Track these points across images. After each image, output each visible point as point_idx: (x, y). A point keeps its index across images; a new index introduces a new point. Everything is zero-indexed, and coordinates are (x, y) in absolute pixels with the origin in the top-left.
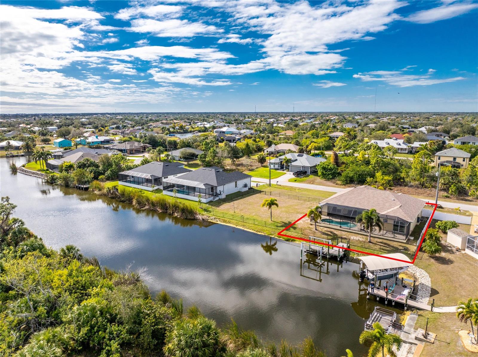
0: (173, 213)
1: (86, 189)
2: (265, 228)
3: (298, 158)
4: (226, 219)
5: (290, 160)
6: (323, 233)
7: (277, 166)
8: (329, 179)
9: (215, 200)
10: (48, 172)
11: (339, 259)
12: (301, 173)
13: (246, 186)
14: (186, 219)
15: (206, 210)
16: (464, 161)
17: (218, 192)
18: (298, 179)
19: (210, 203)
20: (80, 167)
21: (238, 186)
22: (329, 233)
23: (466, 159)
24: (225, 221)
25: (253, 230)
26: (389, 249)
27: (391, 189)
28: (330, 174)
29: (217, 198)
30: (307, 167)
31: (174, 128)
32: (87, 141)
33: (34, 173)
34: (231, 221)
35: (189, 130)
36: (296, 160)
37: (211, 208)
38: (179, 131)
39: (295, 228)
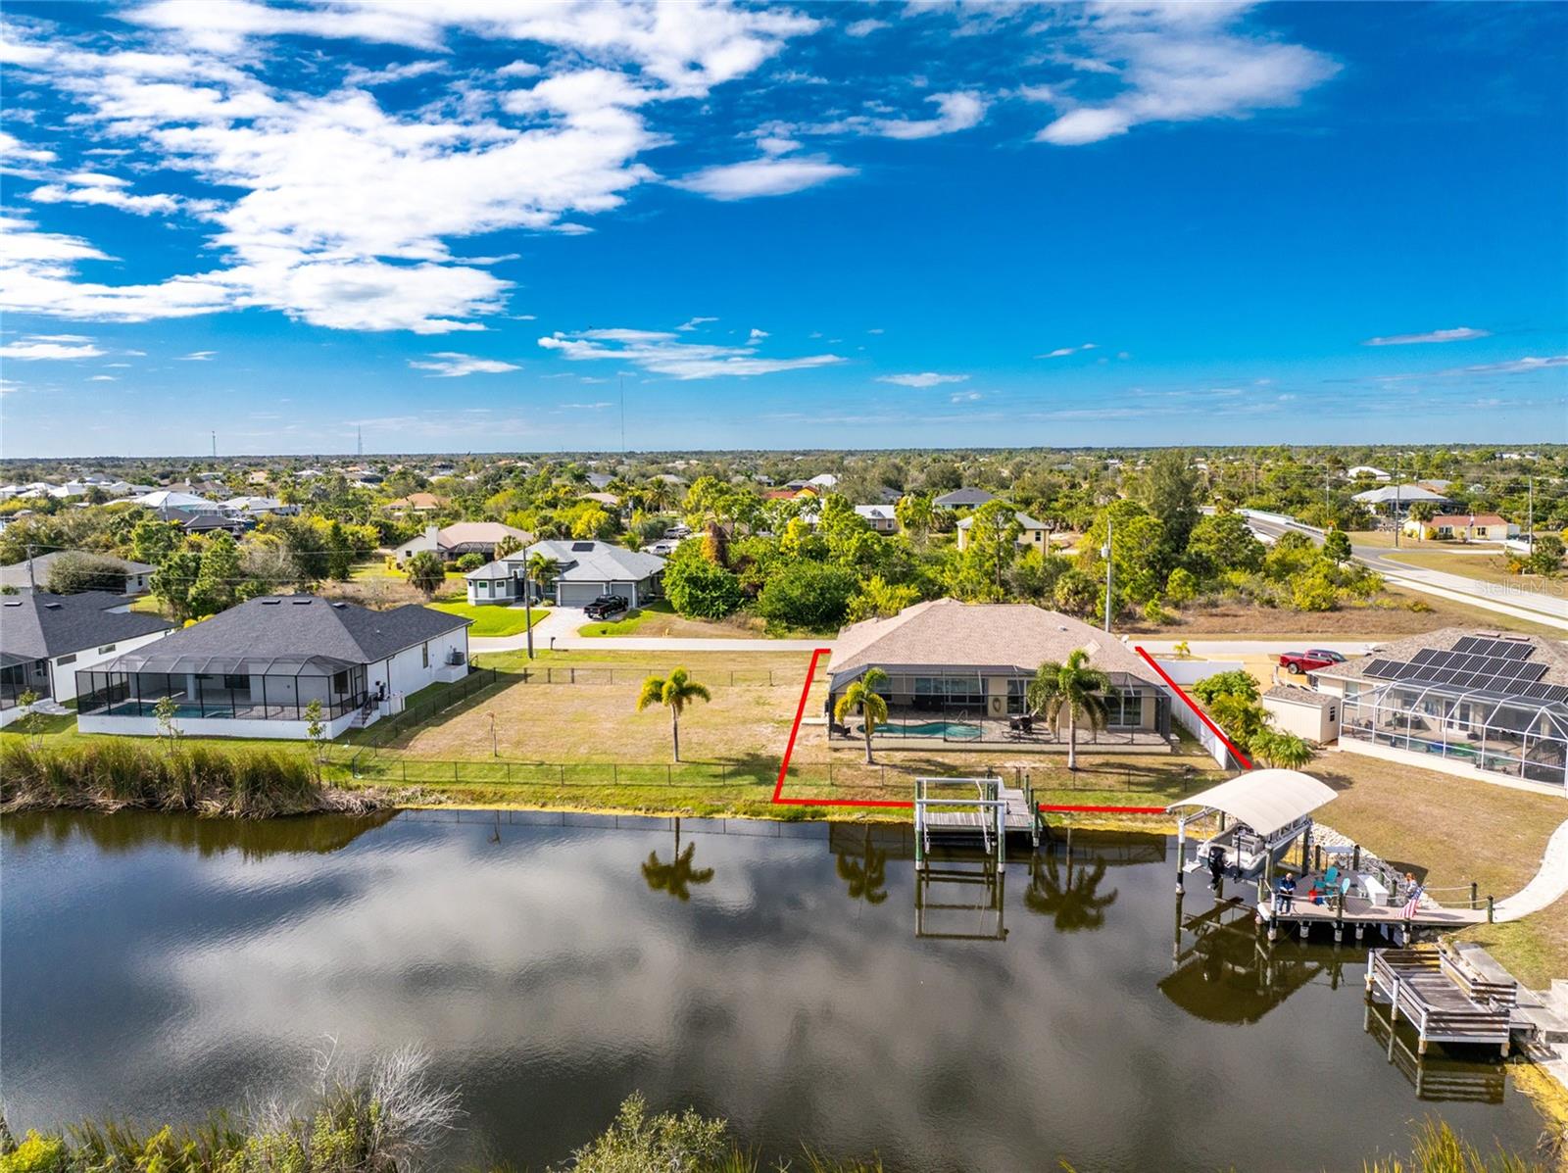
0: (190, 803)
2: (673, 792)
3: (578, 556)
4: (477, 788)
6: (905, 768)
7: (501, 593)
8: (718, 617)
9: (369, 723)
11: (1038, 843)
12: (609, 606)
13: (457, 659)
14: (279, 816)
15: (353, 767)
16: (1038, 539)
17: (372, 689)
19: (350, 735)
21: (432, 659)
22: (925, 766)
23: (1042, 533)
24: (479, 797)
25: (625, 807)
28: (718, 598)
29: (375, 716)
30: (626, 584)
34: (506, 789)
36: (574, 564)
39: (794, 772)
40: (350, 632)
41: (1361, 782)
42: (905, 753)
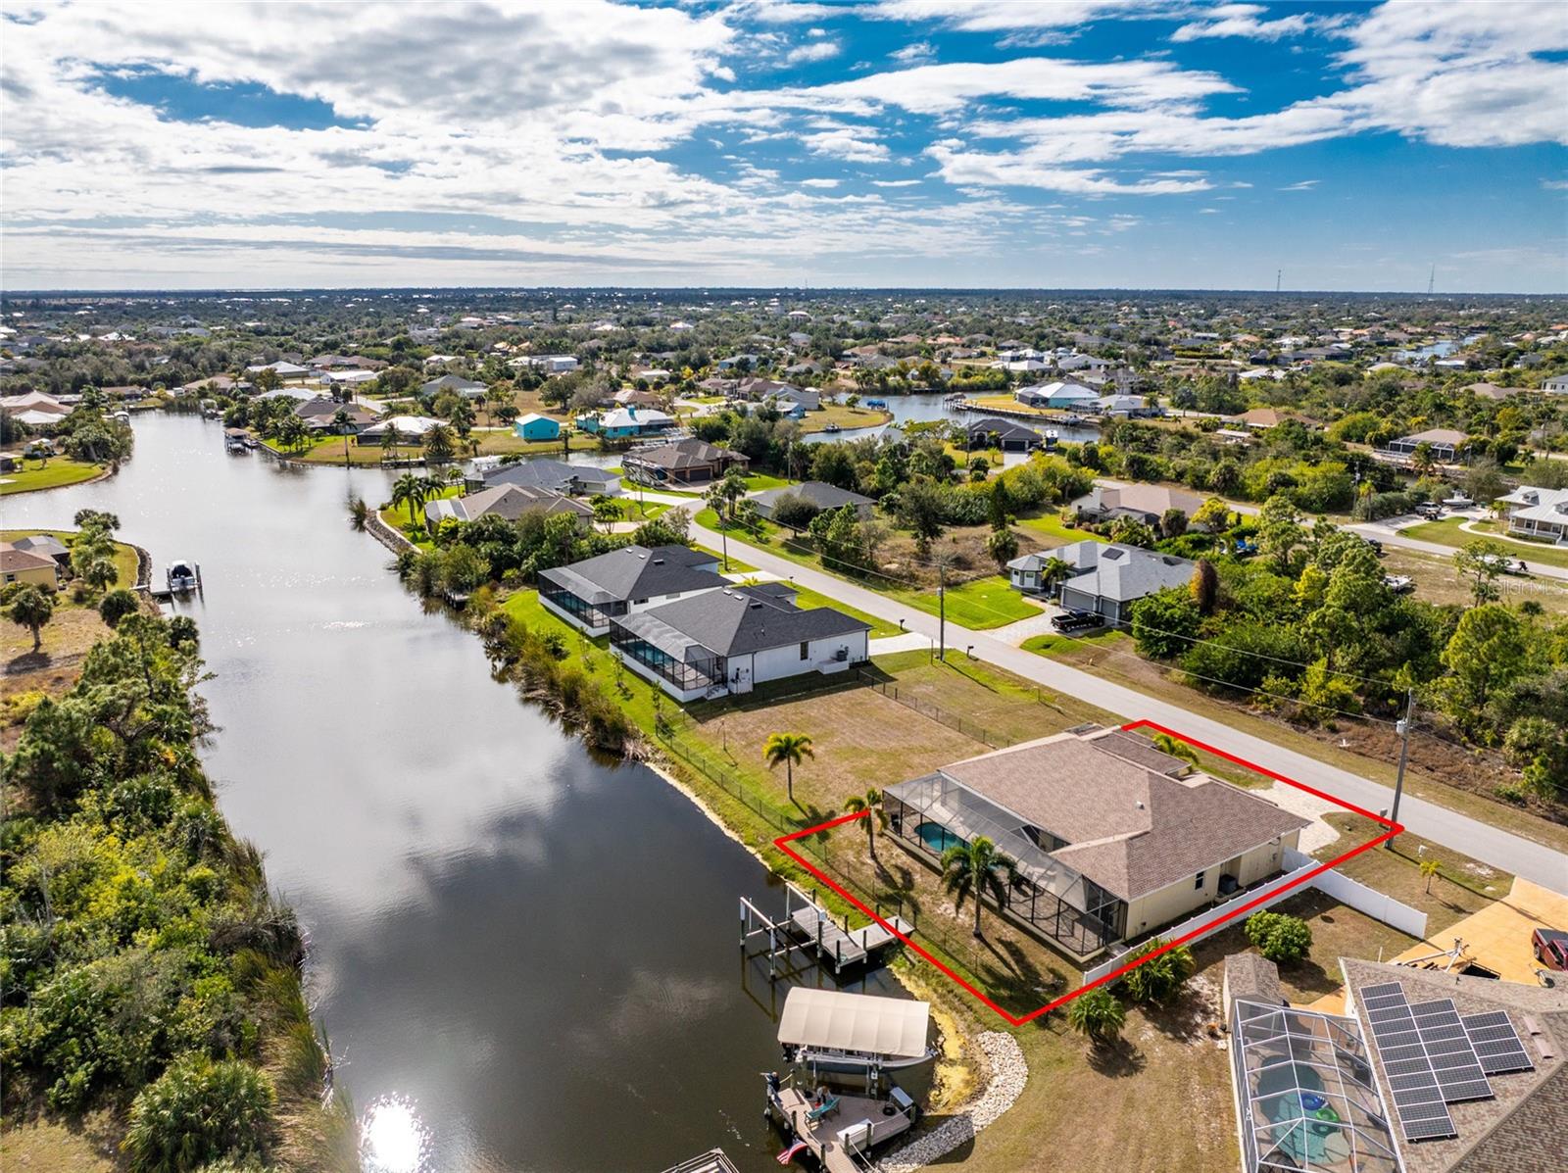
1: (461, 605)
2: (756, 820)
3: (1103, 564)
4: (687, 768)
5: (1071, 567)
6: (883, 870)
7: (1030, 583)
8: (1153, 657)
9: (713, 697)
10: (419, 535)
11: (838, 971)
12: (1084, 622)
13: (841, 656)
14: (601, 747)
15: (664, 728)
17: (731, 673)
19: (693, 704)
21: (810, 655)
22: (898, 876)
24: (681, 775)
25: (724, 818)
26: (1006, 972)
28: (1163, 639)
29: (722, 692)
31: (903, 375)
32: (601, 423)
33: (389, 536)
34: (698, 775)
35: (949, 383)
36: (1091, 570)
37: (681, 722)
39: (823, 838)
40: (739, 629)
41: (1137, 1081)
42: (908, 860)
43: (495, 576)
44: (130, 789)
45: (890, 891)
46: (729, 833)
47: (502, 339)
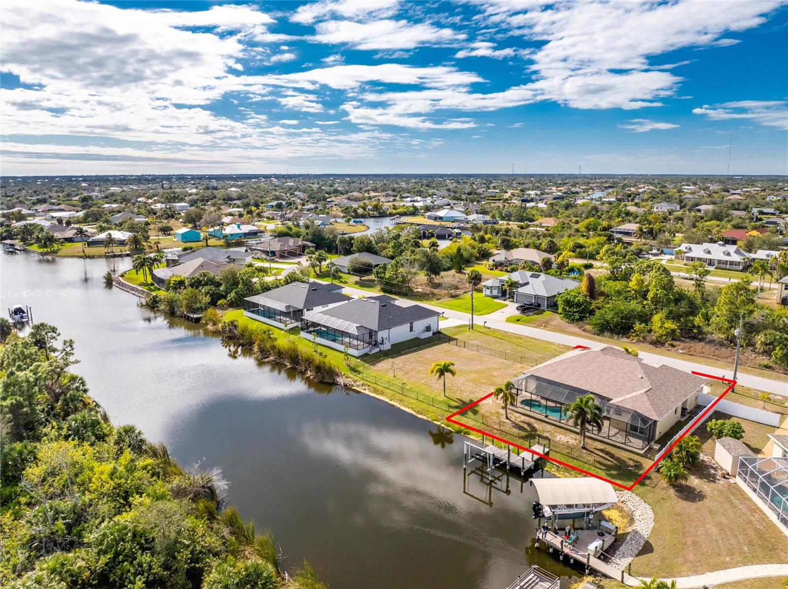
0: (305, 370)
1: (198, 320)
2: (431, 408)
4: (378, 387)
6: (517, 424)
7: (495, 292)
8: (573, 321)
9: (372, 352)
10: (152, 287)
11: (522, 474)
12: (531, 308)
13: (428, 329)
14: (321, 382)
15: (354, 370)
17: (379, 340)
18: (524, 317)
20: (192, 285)
21: (414, 329)
22: (525, 426)
24: (376, 391)
25: (413, 409)
26: (609, 463)
27: (673, 346)
28: (576, 312)
29: (377, 350)
30: (542, 298)
31: (364, 209)
32: (223, 232)
33: (133, 289)
34: (386, 391)
35: (388, 212)
36: (527, 284)
37: (362, 366)
38: (371, 213)
39: (475, 413)
40: (380, 317)
41: (707, 502)
42: (526, 418)
43: (213, 303)
44: (76, 421)
45: (526, 434)
46: (420, 416)
47: (140, 197)
